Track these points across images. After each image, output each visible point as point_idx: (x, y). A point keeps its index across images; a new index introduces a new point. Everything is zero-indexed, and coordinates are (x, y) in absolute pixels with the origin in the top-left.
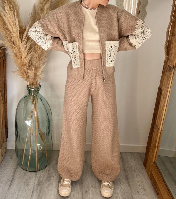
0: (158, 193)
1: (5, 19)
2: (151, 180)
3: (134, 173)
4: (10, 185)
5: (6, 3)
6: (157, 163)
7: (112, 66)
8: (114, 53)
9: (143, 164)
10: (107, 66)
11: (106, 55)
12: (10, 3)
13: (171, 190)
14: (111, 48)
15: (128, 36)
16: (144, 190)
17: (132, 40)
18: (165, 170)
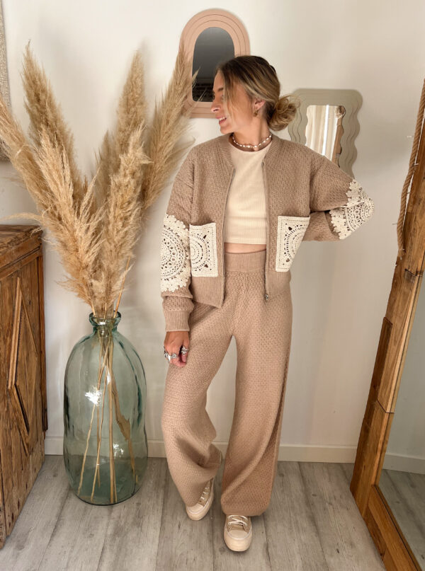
0: (382, 552)
1: (41, 166)
2: (367, 525)
3: (330, 509)
4: (53, 535)
5: (44, 130)
6: (381, 486)
7: (286, 270)
9: (348, 487)
10: (277, 270)
11: (278, 246)
12: (52, 131)
13: (413, 547)
14: (289, 232)
15: (329, 211)
16: (352, 545)
17: (337, 220)
18: (398, 502)
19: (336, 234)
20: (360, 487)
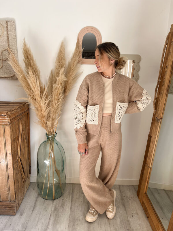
0: (148, 217)
1: (29, 81)
2: (143, 207)
3: (130, 201)
4: (33, 210)
5: (30, 68)
6: (147, 193)
7: (119, 123)
8: (122, 113)
9: (136, 194)
10: (115, 122)
11: (116, 114)
12: (33, 69)
13: (159, 215)
14: (121, 108)
15: (136, 101)
16: (137, 214)
17: (139, 104)
18: (153, 199)
19: (139, 110)
20: (140, 193)
